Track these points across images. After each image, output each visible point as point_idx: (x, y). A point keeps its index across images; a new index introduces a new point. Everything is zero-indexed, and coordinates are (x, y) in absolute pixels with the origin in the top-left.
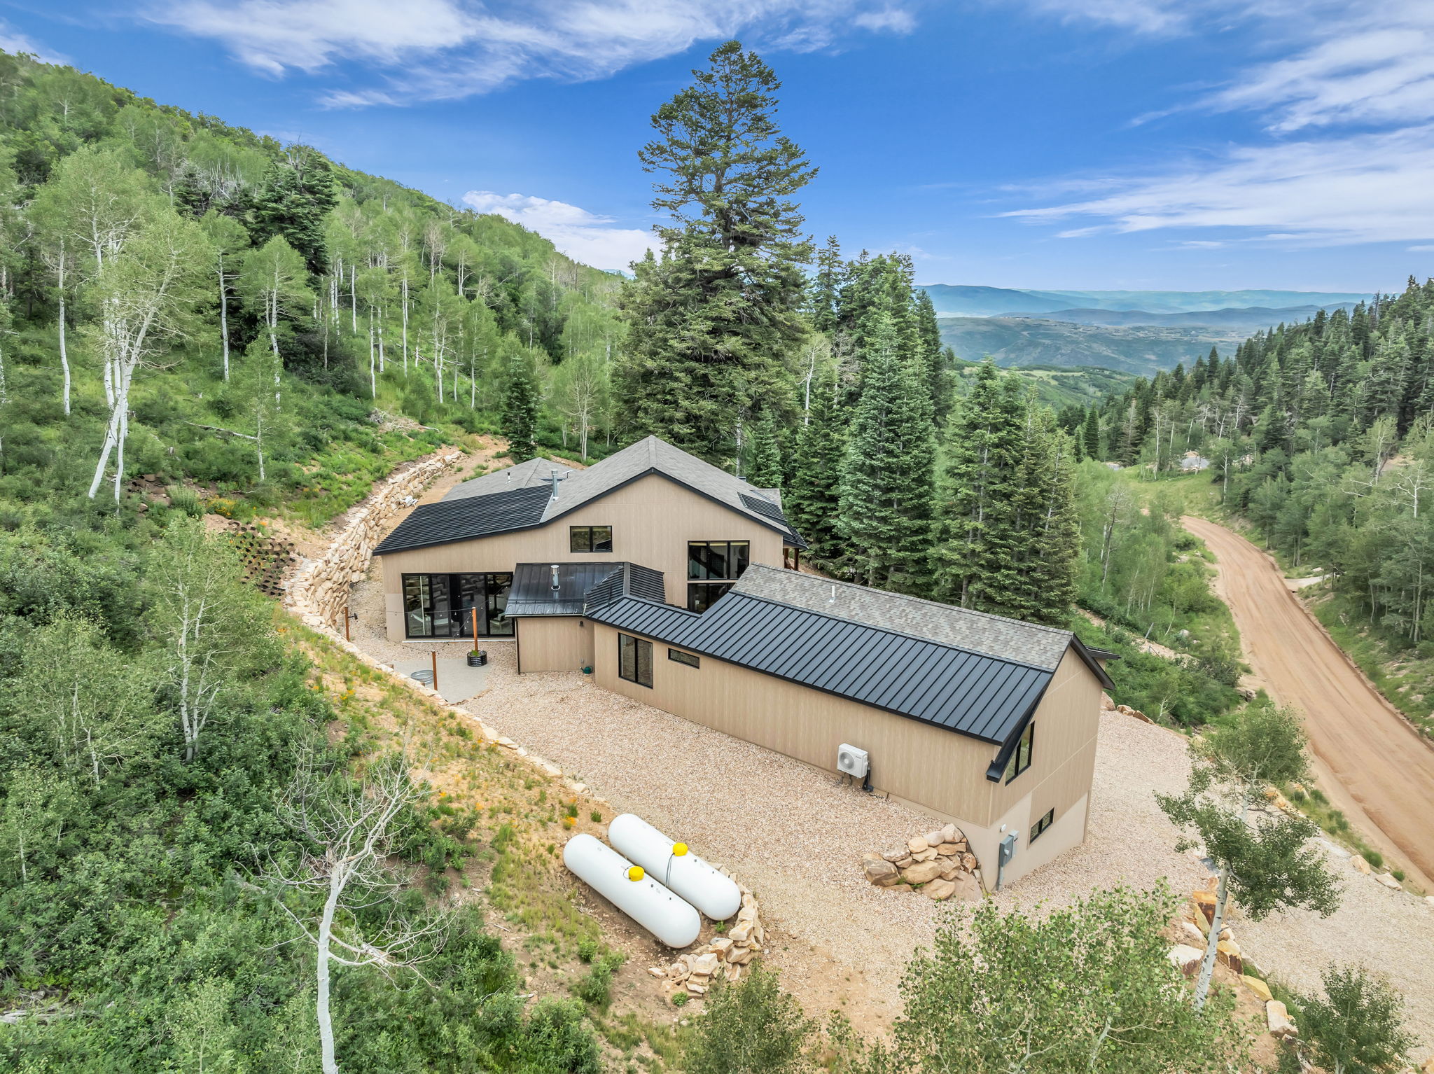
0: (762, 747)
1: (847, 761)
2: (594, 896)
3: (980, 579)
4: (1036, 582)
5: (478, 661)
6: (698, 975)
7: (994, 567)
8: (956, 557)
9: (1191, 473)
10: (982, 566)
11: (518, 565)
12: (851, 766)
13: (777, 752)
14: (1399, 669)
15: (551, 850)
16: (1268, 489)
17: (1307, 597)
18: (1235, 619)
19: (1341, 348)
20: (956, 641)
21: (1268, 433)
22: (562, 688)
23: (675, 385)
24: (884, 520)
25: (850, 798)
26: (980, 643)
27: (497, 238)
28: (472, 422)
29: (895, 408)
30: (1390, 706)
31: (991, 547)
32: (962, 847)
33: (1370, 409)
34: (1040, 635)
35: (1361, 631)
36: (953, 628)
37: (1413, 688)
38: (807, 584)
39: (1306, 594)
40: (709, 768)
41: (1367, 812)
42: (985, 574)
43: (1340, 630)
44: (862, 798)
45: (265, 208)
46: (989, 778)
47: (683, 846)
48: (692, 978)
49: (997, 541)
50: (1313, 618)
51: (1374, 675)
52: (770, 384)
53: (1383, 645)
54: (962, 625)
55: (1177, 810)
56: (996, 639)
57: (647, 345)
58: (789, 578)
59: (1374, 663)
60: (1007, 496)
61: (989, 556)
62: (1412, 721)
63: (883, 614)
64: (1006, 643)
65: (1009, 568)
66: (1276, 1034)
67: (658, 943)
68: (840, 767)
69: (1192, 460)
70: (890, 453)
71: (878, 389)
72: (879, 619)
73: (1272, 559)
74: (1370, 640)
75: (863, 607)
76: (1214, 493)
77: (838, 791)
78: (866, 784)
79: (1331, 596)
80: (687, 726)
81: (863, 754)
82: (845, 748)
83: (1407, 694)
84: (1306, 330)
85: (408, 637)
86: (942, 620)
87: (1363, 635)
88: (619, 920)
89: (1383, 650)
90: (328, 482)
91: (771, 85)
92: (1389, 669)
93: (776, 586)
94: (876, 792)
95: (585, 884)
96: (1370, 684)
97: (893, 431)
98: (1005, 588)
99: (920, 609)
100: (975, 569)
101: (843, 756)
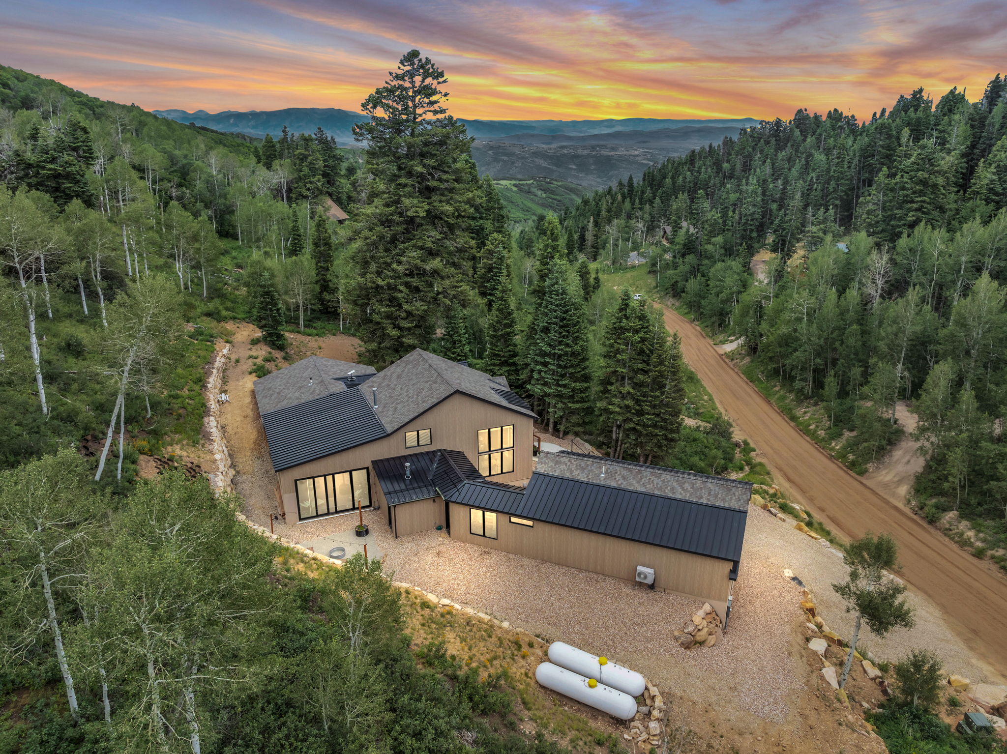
0: (580, 569)
1: (642, 576)
2: (562, 697)
3: (631, 420)
4: (664, 420)
5: (364, 533)
6: (654, 735)
7: (640, 413)
8: (618, 410)
9: (633, 267)
10: (633, 414)
11: (372, 462)
12: (646, 577)
13: (589, 571)
14: (805, 413)
15: (526, 675)
16: (693, 285)
17: (732, 360)
18: (703, 383)
19: (710, 177)
20: (687, 497)
21: (685, 245)
22: (433, 544)
23: (399, 295)
24: (565, 386)
25: (644, 596)
26: (701, 497)
27: (153, 134)
28: (219, 313)
29: (568, 317)
30: (808, 438)
31: (637, 402)
32: (714, 615)
33: (745, 230)
34: (733, 489)
35: (775, 386)
36: (683, 489)
37: (817, 427)
38: (583, 464)
39: (731, 356)
40: (560, 591)
41: (829, 517)
42: (635, 419)
43: (763, 386)
44: (651, 594)
45: (44, 168)
46: (731, 579)
47: (604, 659)
48: (651, 738)
49: (642, 398)
50: (742, 376)
51: (793, 418)
52: (457, 287)
53: (792, 396)
54: (687, 486)
55: (842, 590)
56: (709, 494)
57: (373, 267)
58: (570, 461)
59: (790, 409)
60: (645, 372)
61: (638, 408)
62: (823, 449)
63: (638, 482)
64: (716, 496)
65: (648, 414)
66: (874, 679)
67: (612, 717)
68: (637, 579)
69: (634, 259)
70: (567, 345)
71: (557, 305)
72: (637, 485)
73: (698, 328)
74: (782, 392)
75: (624, 478)
76: (651, 281)
77: (636, 592)
78: (652, 587)
79: (747, 360)
80: (526, 561)
81: (651, 571)
82: (640, 568)
83: (815, 431)
84: (686, 163)
85: (301, 519)
86: (675, 484)
87: (777, 389)
88: (583, 709)
89: (792, 400)
90: (179, 400)
91: (441, 80)
92: (799, 412)
93: (563, 467)
94: (657, 589)
95: (551, 690)
96: (793, 424)
97: (568, 331)
98: (648, 426)
99: (659, 478)
100: (628, 415)
101: (639, 574)
